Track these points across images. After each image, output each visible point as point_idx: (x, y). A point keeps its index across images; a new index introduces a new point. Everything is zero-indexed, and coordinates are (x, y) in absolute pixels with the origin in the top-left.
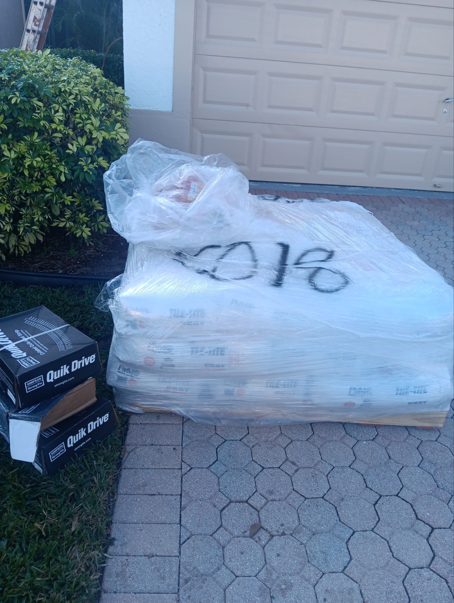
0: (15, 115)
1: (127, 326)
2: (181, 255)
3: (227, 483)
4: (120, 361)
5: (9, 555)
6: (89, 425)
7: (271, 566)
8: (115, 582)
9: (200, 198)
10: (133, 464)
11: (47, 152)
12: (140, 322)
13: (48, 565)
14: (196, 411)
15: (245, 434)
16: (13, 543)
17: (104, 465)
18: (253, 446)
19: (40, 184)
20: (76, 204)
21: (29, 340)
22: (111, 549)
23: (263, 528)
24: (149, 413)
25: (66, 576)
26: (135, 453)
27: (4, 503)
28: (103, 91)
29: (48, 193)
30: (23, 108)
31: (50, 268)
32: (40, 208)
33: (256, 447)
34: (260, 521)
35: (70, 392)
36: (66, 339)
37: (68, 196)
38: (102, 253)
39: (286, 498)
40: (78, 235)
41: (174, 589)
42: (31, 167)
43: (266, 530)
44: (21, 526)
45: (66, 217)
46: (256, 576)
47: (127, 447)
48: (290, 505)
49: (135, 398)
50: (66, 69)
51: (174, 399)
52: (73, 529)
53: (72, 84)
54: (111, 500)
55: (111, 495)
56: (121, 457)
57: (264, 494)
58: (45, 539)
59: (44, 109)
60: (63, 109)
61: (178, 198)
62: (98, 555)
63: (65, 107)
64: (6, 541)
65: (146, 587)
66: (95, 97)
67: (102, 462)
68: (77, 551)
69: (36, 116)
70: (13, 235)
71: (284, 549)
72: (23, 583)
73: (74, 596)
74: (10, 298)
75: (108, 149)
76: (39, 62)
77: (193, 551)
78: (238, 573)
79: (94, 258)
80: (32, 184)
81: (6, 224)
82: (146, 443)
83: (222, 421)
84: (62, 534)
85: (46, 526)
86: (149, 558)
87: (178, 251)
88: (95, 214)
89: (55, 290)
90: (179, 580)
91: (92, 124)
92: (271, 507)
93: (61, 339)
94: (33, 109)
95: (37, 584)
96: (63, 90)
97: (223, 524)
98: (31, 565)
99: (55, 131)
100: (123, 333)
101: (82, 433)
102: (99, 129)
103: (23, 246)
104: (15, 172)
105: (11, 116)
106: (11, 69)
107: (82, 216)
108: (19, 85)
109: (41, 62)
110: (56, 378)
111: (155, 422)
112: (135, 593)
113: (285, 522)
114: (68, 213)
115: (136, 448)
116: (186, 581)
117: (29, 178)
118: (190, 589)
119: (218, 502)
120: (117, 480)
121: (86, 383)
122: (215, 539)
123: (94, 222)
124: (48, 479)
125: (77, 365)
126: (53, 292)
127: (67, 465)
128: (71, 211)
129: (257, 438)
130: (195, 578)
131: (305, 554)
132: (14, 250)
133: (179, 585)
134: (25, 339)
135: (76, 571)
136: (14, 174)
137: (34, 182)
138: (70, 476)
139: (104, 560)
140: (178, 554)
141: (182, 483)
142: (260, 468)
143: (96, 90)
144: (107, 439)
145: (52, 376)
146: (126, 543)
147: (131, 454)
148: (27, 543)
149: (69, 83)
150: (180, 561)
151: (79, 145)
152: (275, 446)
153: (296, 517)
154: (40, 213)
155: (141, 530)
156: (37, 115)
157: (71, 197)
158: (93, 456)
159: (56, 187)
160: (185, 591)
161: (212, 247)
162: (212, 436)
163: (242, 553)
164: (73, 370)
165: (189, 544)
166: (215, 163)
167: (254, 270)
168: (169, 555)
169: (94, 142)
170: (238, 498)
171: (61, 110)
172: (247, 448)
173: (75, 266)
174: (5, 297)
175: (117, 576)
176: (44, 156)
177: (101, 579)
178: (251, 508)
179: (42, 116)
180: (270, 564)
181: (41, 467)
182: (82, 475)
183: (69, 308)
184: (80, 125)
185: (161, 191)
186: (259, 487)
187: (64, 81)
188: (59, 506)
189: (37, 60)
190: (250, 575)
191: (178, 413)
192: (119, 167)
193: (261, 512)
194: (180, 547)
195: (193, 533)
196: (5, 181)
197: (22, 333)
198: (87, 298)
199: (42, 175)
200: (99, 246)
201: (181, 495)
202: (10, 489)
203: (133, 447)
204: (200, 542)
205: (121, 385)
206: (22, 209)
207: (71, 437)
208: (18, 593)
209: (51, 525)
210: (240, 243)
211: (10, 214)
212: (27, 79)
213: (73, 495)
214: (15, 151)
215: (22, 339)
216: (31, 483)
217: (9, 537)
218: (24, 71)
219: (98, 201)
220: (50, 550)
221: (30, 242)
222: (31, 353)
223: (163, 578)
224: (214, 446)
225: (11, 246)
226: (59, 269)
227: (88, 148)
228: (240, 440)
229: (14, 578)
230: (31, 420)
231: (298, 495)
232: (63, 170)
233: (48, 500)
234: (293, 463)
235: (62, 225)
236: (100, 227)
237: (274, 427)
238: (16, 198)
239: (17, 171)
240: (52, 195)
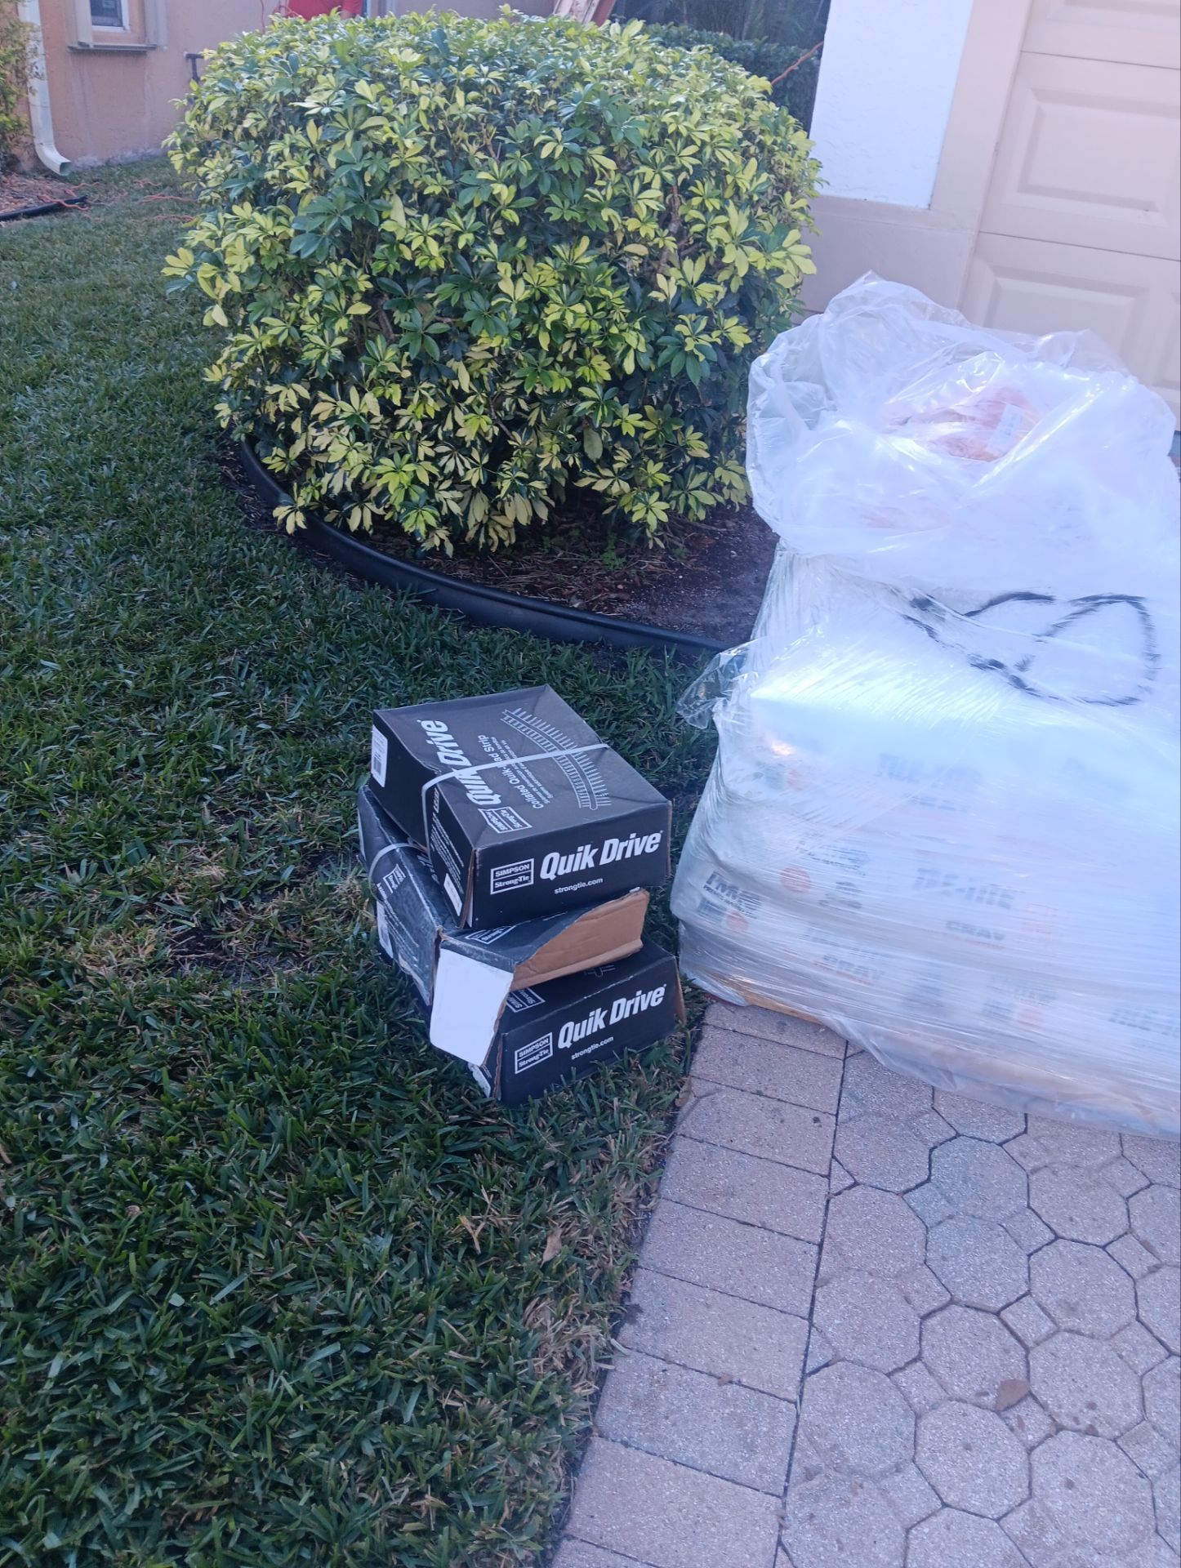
0: (544, 189)
1: (757, 776)
2: (930, 608)
3: (949, 1248)
4: (718, 863)
5: (393, 1273)
6: (615, 1004)
7: (1047, 1510)
8: (630, 1418)
9: (1023, 451)
10: (704, 1131)
11: (604, 291)
12: (794, 773)
13: (480, 1328)
14: (889, 1038)
15: (1016, 1131)
16: (405, 1248)
17: (636, 1113)
18: (1035, 1171)
19: (570, 373)
20: (647, 436)
21: (509, 766)
22: (628, 1331)
23: (1035, 1398)
24: (757, 1009)
25: (518, 1367)
26: (713, 1103)
27: (394, 1145)
28: (768, 140)
29: (584, 399)
30: (566, 171)
31: (553, 592)
32: (559, 436)
33: (1045, 1174)
34: (1028, 1377)
35: (588, 914)
36: (595, 780)
37: (631, 412)
38: (682, 570)
39: (1112, 1336)
40: (635, 519)
41: (774, 1483)
42: (558, 328)
43: (1043, 1406)
44: (428, 1213)
45: (616, 466)
46: (998, 1520)
47: (695, 1082)
48: (1121, 1357)
49: (732, 963)
50: (681, 76)
51: (835, 991)
52: (547, 1256)
53: (697, 116)
54: (642, 1206)
55: (642, 1193)
56: (677, 1103)
57: (1051, 1308)
58: (478, 1261)
59: (615, 178)
60: (663, 179)
61: (955, 446)
62: (597, 1338)
63: (669, 177)
64: (390, 1239)
65: (703, 1455)
66: (746, 155)
67: (632, 1105)
68: (548, 1313)
69: (594, 194)
70: (481, 496)
71: (1087, 1471)
72: (418, 1352)
73: (532, 1423)
74: (455, 652)
75: (754, 298)
76: (615, 55)
77: (837, 1402)
78: (951, 1498)
79: (660, 582)
80: (552, 372)
81: (473, 466)
82: (744, 1086)
83: (957, 1080)
84: (519, 1259)
85: (484, 1230)
86: (720, 1385)
87: (920, 594)
88: (686, 466)
89: (559, 648)
90: (790, 1465)
91: (727, 227)
92: (1066, 1347)
93: (583, 776)
94: (590, 177)
95: (449, 1365)
96: (671, 129)
97: (926, 1354)
98: (440, 1313)
99: (633, 237)
100: (742, 793)
101: (596, 1021)
102: (742, 242)
103: (499, 528)
104: (518, 336)
105: (533, 190)
106: (549, 68)
107: (653, 468)
108: (565, 111)
109: (620, 53)
110: (561, 872)
111: (771, 1037)
112: (675, 1463)
113: (1099, 1401)
114: (622, 458)
115: (718, 1090)
116: (809, 1475)
117: (549, 355)
118: (817, 1499)
119: (917, 1292)
120: (659, 1162)
121: (627, 899)
122: (898, 1387)
123: (679, 488)
124: (501, 1114)
125: (614, 850)
126: (554, 653)
127: (549, 1090)
128: (631, 452)
129: (1047, 1150)
130: (832, 1473)
131: (1150, 1505)
132: (478, 533)
133: (788, 1476)
134: (499, 763)
135: (541, 1361)
136: (514, 343)
137: (557, 366)
138: (552, 1121)
139: (607, 1354)
140: (795, 1397)
141: (826, 1214)
142: (1049, 1236)
143: (748, 135)
144: (650, 1050)
145: (555, 865)
146: (666, 1328)
147: (703, 1101)
148: (437, 1259)
149: (688, 112)
150: (798, 1416)
151: (685, 279)
152: (1098, 1184)
153: (1135, 1396)
154: (556, 449)
155: (708, 1306)
156: (596, 192)
157: (639, 416)
158: (611, 1085)
159: (607, 385)
160: (802, 1497)
161: (1028, 596)
162: (922, 1113)
163: (967, 1447)
164: (604, 861)
165: (828, 1378)
166: (1065, 359)
167: (1146, 683)
168: (773, 1392)
169: (723, 275)
170: (975, 1299)
171: (657, 183)
172: (1018, 1172)
173: (613, 596)
174: (444, 645)
175: (635, 1406)
176: (595, 301)
177: (595, 1398)
178: (1007, 1334)
179: (609, 197)
180: (1041, 1501)
181: (490, 1081)
182: (582, 1125)
183: (588, 699)
184: (698, 227)
185: (905, 422)
186: (1038, 1284)
187: (677, 106)
188: (520, 1188)
189: (608, 50)
190: (984, 1512)
191: (838, 1028)
192: (793, 347)
193: (1032, 1353)
194: (802, 1380)
195: (842, 1355)
196: (489, 356)
197: (493, 745)
198: (632, 681)
199: (580, 353)
200: (678, 551)
201: (820, 1246)
202: (412, 1116)
203: (710, 1087)
204: (856, 1384)
205: (705, 923)
206: (515, 434)
207: (570, 1025)
208: (404, 1371)
209: (497, 1231)
210: (1115, 599)
211: (485, 444)
212: (588, 97)
213: (553, 1169)
214: (527, 283)
215: (492, 760)
216: (461, 1113)
217: (397, 1232)
218: (581, 74)
219: (699, 435)
220: (487, 1292)
221: (516, 520)
222: (512, 798)
223: (751, 1448)
224: (925, 1142)
225: (471, 523)
226: (573, 599)
227: (706, 290)
228: (1001, 1145)
229: (397, 1332)
230: (492, 963)
231: (1148, 1337)
232: (634, 345)
233: (495, 1166)
234: (1146, 1245)
235: (601, 486)
236: (692, 502)
237: (1105, 1133)
238: (507, 403)
239: (525, 334)
240: (595, 407)
